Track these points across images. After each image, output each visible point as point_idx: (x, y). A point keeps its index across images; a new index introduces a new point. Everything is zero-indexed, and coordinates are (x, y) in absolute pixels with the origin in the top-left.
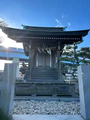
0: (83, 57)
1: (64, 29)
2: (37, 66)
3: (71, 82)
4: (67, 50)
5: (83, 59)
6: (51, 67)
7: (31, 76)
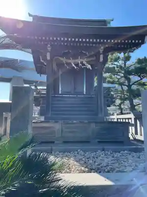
0: (139, 76)
1: (109, 23)
2: (60, 93)
3: (118, 119)
4: (112, 64)
5: (140, 79)
6: (85, 93)
7: (52, 111)
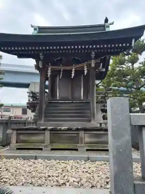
1: (108, 27)
6: (82, 98)
7: (45, 117)
